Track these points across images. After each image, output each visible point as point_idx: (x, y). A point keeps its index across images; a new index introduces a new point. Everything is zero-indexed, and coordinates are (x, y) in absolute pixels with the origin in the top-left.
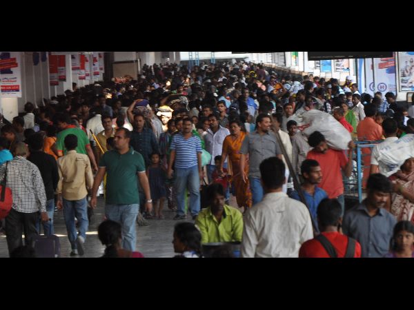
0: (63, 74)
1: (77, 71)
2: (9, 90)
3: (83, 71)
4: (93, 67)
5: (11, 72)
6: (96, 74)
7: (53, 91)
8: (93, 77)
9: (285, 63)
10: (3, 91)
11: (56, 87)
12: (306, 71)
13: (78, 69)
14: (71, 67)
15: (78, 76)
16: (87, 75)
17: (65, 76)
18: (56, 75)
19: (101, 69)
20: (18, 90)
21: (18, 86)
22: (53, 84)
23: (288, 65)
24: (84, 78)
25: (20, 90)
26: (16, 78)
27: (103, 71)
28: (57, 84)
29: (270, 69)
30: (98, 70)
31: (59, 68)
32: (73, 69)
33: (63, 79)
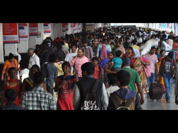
0: (67, 28)
1: (73, 27)
2: (47, 32)
3: (74, 28)
4: (78, 26)
5: (48, 26)
6: (79, 29)
7: (63, 34)
8: (78, 30)
9: (149, 26)
10: (44, 32)
11: (64, 32)
12: (156, 29)
13: (73, 26)
14: (70, 26)
15: (73, 29)
16: (76, 29)
17: (68, 29)
18: (64, 28)
19: (81, 27)
20: (50, 32)
21: (50, 31)
22: (63, 31)
23: (150, 27)
24: (75, 30)
25: (51, 32)
26: (49, 28)
27: (82, 28)
28: (65, 31)
29: (143, 29)
30: (80, 28)
31: (66, 26)
32: (71, 26)
33: (67, 30)
